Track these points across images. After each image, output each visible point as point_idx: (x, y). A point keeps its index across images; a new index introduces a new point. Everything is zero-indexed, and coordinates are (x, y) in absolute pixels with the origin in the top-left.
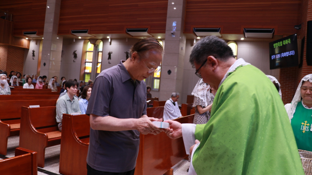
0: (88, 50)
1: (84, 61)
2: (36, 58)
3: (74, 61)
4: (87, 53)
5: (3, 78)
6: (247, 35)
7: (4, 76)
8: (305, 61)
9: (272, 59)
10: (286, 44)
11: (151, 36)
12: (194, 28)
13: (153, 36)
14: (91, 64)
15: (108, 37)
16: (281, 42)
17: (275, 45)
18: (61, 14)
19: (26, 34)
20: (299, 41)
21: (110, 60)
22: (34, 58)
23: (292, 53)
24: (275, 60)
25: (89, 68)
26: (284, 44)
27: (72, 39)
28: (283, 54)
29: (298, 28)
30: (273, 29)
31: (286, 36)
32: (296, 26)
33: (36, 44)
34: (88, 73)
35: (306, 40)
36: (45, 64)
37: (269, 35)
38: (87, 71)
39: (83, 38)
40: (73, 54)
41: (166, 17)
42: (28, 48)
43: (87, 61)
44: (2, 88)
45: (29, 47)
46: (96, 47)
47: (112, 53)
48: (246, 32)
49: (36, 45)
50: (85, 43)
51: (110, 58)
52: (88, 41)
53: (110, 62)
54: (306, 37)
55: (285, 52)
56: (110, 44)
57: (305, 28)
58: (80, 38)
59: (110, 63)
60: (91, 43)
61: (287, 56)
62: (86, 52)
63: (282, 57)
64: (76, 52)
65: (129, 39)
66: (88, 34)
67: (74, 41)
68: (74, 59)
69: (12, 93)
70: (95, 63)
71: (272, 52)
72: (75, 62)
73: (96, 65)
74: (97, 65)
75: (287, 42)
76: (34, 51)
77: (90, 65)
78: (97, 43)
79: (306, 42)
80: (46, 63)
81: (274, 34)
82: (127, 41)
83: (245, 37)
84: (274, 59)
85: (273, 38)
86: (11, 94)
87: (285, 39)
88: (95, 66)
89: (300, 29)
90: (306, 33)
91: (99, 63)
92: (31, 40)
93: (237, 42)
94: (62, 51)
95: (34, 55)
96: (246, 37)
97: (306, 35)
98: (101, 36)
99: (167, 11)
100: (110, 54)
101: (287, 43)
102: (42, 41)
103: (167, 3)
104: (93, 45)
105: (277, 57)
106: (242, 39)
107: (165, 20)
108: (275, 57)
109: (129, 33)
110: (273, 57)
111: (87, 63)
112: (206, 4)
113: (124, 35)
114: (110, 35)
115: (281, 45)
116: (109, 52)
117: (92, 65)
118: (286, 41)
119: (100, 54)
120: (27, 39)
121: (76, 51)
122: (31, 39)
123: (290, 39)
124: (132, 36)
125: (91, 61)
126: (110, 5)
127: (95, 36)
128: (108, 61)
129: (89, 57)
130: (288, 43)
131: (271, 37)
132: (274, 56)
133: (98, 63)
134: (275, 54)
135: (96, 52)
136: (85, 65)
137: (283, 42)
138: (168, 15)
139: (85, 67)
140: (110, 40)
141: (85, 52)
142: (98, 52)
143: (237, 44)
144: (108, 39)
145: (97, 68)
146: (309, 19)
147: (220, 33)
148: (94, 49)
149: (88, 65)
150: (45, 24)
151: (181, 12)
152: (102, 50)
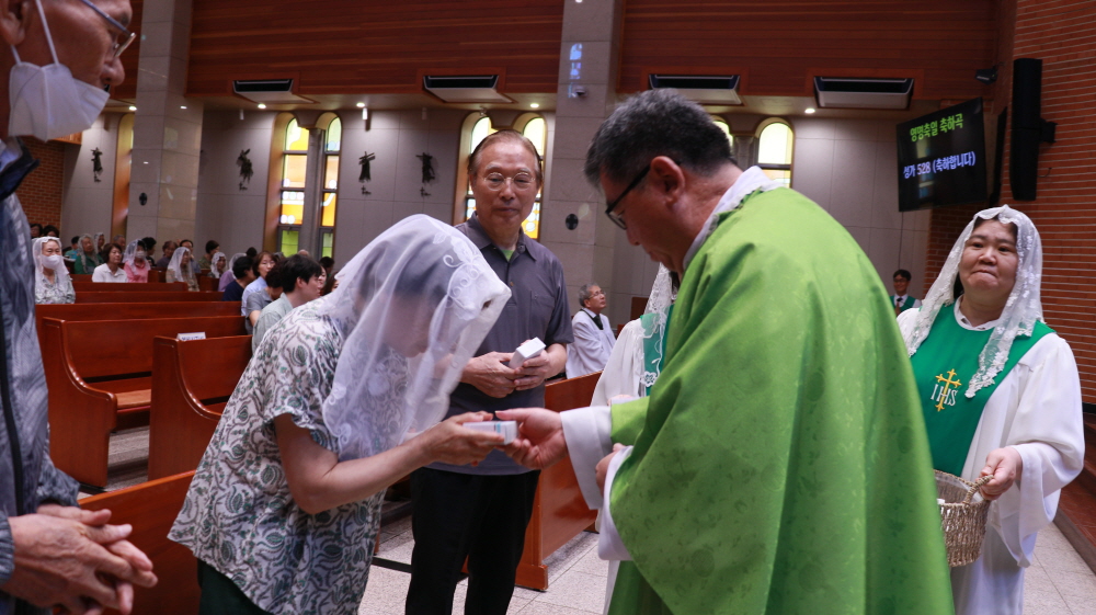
0: (289, 148)
1: (278, 187)
2: (105, 175)
3: (241, 185)
4: (287, 157)
5: (51, 251)
6: (825, 97)
7: (52, 243)
9: (907, 177)
10: (949, 131)
11: (510, 101)
12: (653, 76)
13: (514, 102)
14: (301, 195)
15: (360, 105)
16: (935, 124)
17: (913, 131)
18: (196, 27)
20: (990, 121)
21: (366, 183)
22: (99, 177)
23: (967, 159)
24: (915, 179)
25: (293, 209)
26: (944, 129)
27: (235, 112)
28: (939, 161)
29: (987, 79)
30: (909, 80)
31: (949, 104)
32: (980, 73)
33: (106, 128)
34: (291, 228)
35: (1009, 117)
36: (143, 199)
37: (896, 99)
38: (285, 220)
39: (272, 107)
40: (238, 163)
41: (559, 37)
42: (76, 142)
43: (287, 184)
44: (49, 283)
45: (80, 138)
46: (318, 137)
47: (373, 158)
48: (821, 90)
49: (104, 131)
50: (280, 126)
51: (365, 174)
52: (291, 116)
53: (367, 190)
54: (1010, 110)
55: (948, 154)
56: (368, 127)
57: (1007, 79)
58: (262, 106)
59: (367, 193)
60: (300, 125)
61: (953, 167)
62: (284, 154)
63: (938, 171)
64: (248, 156)
65: (431, 110)
66: (294, 93)
67: (242, 118)
68: (242, 178)
69: (78, 298)
70: (314, 191)
71: (907, 155)
72: (244, 188)
73: (318, 200)
74: (323, 201)
75: (953, 123)
76: (97, 154)
77: (296, 199)
78: (320, 125)
79: (1009, 124)
80: (148, 194)
81: (913, 98)
82: (424, 116)
83: (818, 106)
84: (911, 176)
85: (908, 108)
86: (76, 302)
87: (949, 113)
88: (314, 203)
89: (993, 80)
90: (1011, 96)
91: (330, 191)
93: (792, 120)
94: (202, 151)
95: (97, 167)
96: (822, 104)
97: (1010, 103)
98: (334, 102)
99: (562, 19)
100: (365, 162)
101: (952, 126)
102: (125, 118)
104: (306, 132)
105: (922, 172)
106: (810, 111)
107: (557, 49)
108: (917, 171)
109: (435, 90)
110: (909, 171)
111: (285, 194)
113: (418, 98)
114: (367, 97)
115: (935, 133)
116: (363, 155)
117: (305, 200)
118: (950, 119)
119: (333, 162)
121: (248, 151)
123: (960, 115)
124: (444, 102)
125: (302, 185)
127: (315, 102)
128: (361, 185)
129: (295, 172)
130: (957, 128)
131: (903, 104)
132: (913, 167)
133: (325, 191)
134: (916, 162)
135: (318, 155)
136: (281, 199)
137: (939, 124)
138: (566, 33)
139: (281, 206)
140: (365, 115)
141: (278, 156)
142: (326, 155)
143: (792, 127)
144: (360, 110)
145: (322, 208)
146: (1018, 53)
147: (738, 91)
148: (311, 145)
149: (289, 199)
150: (140, 60)
151: (610, 21)
152: (337, 149)
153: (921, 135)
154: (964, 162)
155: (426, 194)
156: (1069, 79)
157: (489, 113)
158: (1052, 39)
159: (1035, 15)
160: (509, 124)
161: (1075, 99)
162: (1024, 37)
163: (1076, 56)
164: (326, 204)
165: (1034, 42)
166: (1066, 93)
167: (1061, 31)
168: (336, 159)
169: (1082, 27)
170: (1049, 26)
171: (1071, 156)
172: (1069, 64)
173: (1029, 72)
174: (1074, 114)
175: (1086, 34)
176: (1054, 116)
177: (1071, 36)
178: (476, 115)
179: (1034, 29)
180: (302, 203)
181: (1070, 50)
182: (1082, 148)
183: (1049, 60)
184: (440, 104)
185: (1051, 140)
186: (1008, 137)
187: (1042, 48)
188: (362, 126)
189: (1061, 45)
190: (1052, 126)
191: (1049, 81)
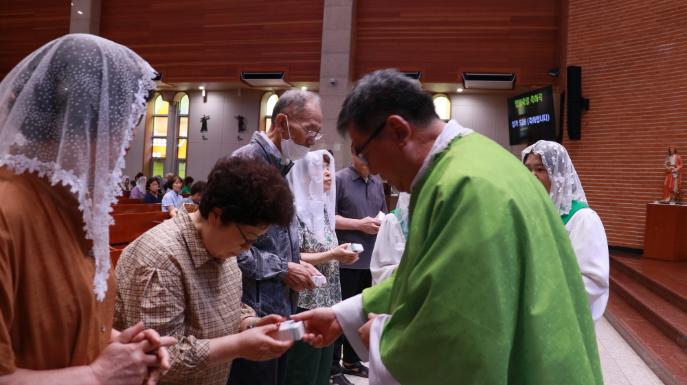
0: (156, 113)
1: (150, 136)
4: (155, 118)
6: (468, 83)
8: (565, 132)
9: (514, 126)
10: (536, 103)
14: (165, 140)
15: (201, 88)
16: (528, 98)
17: (516, 102)
20: (556, 97)
21: (205, 133)
23: (545, 118)
24: (518, 128)
25: (160, 149)
26: (532, 101)
28: (530, 118)
29: (554, 74)
30: (513, 74)
31: (535, 88)
32: (550, 71)
34: (159, 160)
35: (566, 96)
37: (507, 84)
38: (154, 155)
41: (320, 50)
43: (156, 134)
46: (174, 106)
47: (209, 118)
48: (466, 79)
50: (151, 99)
51: (204, 128)
52: (158, 94)
53: (206, 137)
54: (566, 92)
55: (535, 115)
56: (205, 100)
57: (564, 75)
59: (206, 139)
60: (164, 99)
61: (538, 122)
62: (154, 116)
63: (530, 124)
65: (243, 91)
66: (163, 82)
70: (173, 138)
71: (514, 115)
73: (175, 143)
74: (178, 143)
75: (538, 98)
77: (162, 143)
78: (176, 99)
81: (516, 84)
82: (239, 94)
83: (465, 88)
84: (516, 127)
85: (513, 89)
87: (535, 92)
88: (173, 145)
89: (557, 75)
90: (566, 85)
91: (182, 138)
93: (450, 95)
96: (467, 86)
97: (566, 89)
98: (184, 86)
99: (321, 40)
100: (204, 121)
101: (537, 100)
103: (322, 23)
104: (167, 104)
105: (522, 124)
106: (460, 90)
107: (319, 57)
108: (519, 124)
109: (248, 80)
110: (515, 123)
111: (155, 140)
112: (394, 28)
113: (239, 84)
114: (205, 84)
115: (528, 104)
116: (203, 117)
117: (167, 143)
118: (536, 96)
119: (184, 121)
123: (541, 94)
124: (252, 86)
125: (165, 134)
126: (205, 26)
127: (175, 87)
128: (202, 134)
129: (160, 127)
130: (540, 101)
131: (511, 87)
132: (516, 121)
133: (179, 138)
134: (518, 117)
135: (175, 117)
136: (153, 143)
137: (530, 99)
138: (323, 49)
139: (152, 147)
140: (204, 94)
141: (151, 118)
142: (180, 117)
143: (450, 99)
144: (201, 91)
145: (178, 148)
146: (569, 62)
147: (420, 80)
148: (170, 111)
149: (157, 143)
151: (349, 42)
152: (187, 113)
153: (520, 105)
154: (544, 120)
155: (241, 139)
156: (595, 76)
157: (276, 92)
158: (586, 56)
159: (577, 43)
161: (598, 87)
162: (572, 54)
163: (598, 65)
164: (180, 145)
165: (577, 57)
166: (594, 84)
167: (590, 52)
168: (186, 119)
169: (600, 50)
170: (584, 49)
171: (597, 117)
172: (595, 69)
173: (575, 72)
174: (598, 95)
175: (601, 54)
176: (588, 95)
177: (595, 54)
178: (271, 93)
179: (577, 50)
180: (166, 145)
181: (595, 62)
182: (602, 113)
183: (585, 67)
184: (250, 87)
185: (587, 108)
186: (566, 106)
187: (581, 60)
188: (202, 100)
189: (590, 59)
190: (588, 101)
191: (585, 77)
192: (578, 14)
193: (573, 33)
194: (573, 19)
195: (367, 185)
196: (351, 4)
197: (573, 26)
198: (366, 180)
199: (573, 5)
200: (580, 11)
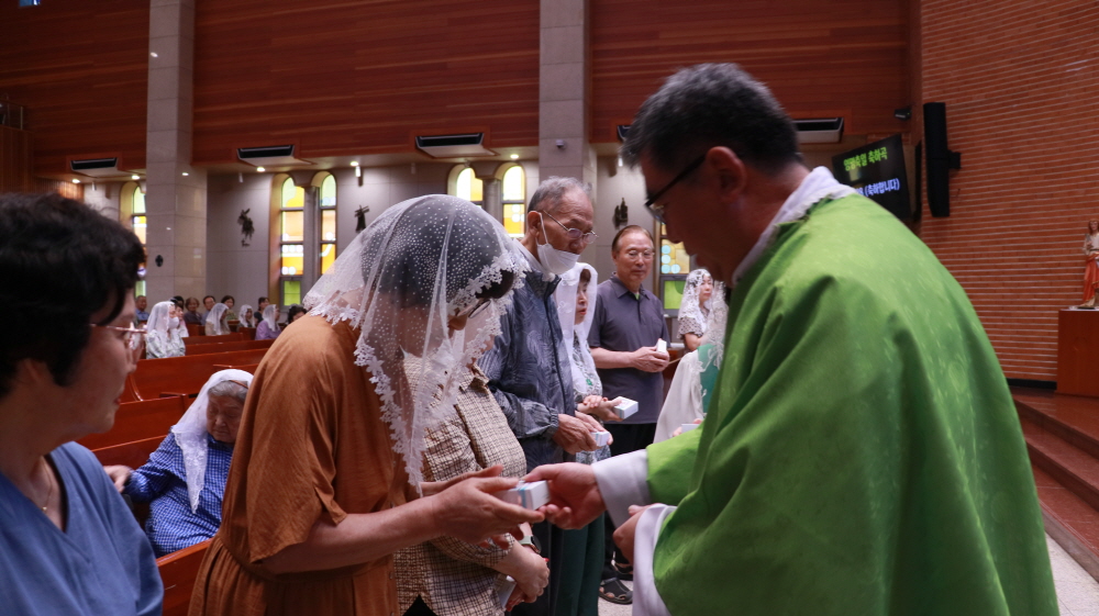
0: (285, 205)
1: (277, 242)
3: (243, 241)
4: (284, 213)
8: (925, 206)
10: (877, 162)
11: (492, 154)
12: (621, 127)
13: (497, 154)
14: (300, 248)
15: (354, 164)
16: (864, 156)
17: (847, 162)
18: (199, 101)
19: (77, 169)
20: (908, 151)
23: (893, 185)
25: (293, 261)
26: (872, 160)
27: (234, 175)
28: (870, 186)
29: (903, 116)
30: (840, 119)
31: (874, 138)
32: (897, 112)
33: (108, 196)
34: (292, 279)
35: (924, 149)
37: (830, 135)
38: (285, 271)
39: (270, 170)
40: (239, 222)
41: (537, 97)
43: (286, 238)
46: (313, 194)
47: (368, 210)
49: (106, 199)
50: (277, 185)
52: (287, 176)
54: (923, 143)
55: (876, 181)
56: (361, 182)
57: (919, 118)
58: (261, 169)
60: (296, 184)
61: (882, 192)
62: (281, 211)
64: (249, 216)
65: (419, 165)
66: (296, 157)
67: (241, 180)
68: (244, 236)
70: (312, 243)
72: (247, 245)
73: (316, 251)
74: (321, 250)
75: (879, 155)
77: (296, 252)
78: (315, 183)
79: (924, 155)
80: (163, 256)
81: (844, 134)
82: (413, 171)
85: (840, 141)
87: (875, 146)
88: (314, 254)
89: (908, 118)
90: (923, 132)
91: (327, 243)
92: (90, 184)
97: (923, 138)
98: (326, 163)
99: (538, 80)
100: (361, 215)
101: (878, 158)
102: (126, 186)
103: (538, 55)
104: (301, 191)
107: (536, 108)
109: (426, 149)
111: (285, 247)
112: (649, 57)
113: (412, 156)
114: (359, 157)
115: (865, 164)
116: (358, 208)
117: (305, 252)
118: (877, 152)
119: (329, 216)
120: (76, 181)
121: (248, 211)
122: (87, 180)
123: (884, 148)
124: (433, 157)
125: (301, 239)
126: (357, 68)
127: (313, 164)
129: (292, 227)
130: (883, 159)
131: (837, 139)
133: (322, 243)
135: (314, 211)
136: (281, 252)
137: (868, 156)
138: (543, 93)
139: (281, 260)
140: (358, 173)
141: (276, 214)
142: (322, 210)
144: (353, 169)
145: (321, 259)
146: (926, 97)
148: (306, 201)
149: (289, 252)
150: (149, 134)
151: (581, 81)
152: (332, 203)
153: (853, 166)
154: (891, 188)
156: (967, 117)
157: (471, 165)
158: (951, 85)
159: (936, 66)
160: (491, 173)
161: (973, 134)
162: (930, 84)
163: (971, 99)
164: (324, 254)
165: (937, 88)
166: (966, 129)
167: (958, 79)
168: (333, 213)
169: (973, 76)
170: (948, 75)
171: (974, 179)
172: (966, 105)
173: (936, 113)
174: (973, 145)
175: (976, 81)
176: (958, 147)
177: (966, 83)
178: (461, 166)
179: (936, 77)
180: (302, 255)
181: (966, 94)
182: (982, 172)
183: (950, 102)
184: (429, 159)
185: (957, 166)
186: (924, 166)
187: (944, 92)
188: (356, 182)
189: (959, 90)
190: (958, 155)
191: (953, 119)
192: (936, 22)
193: (930, 51)
194: (929, 29)
195: (639, 302)
196: (582, 22)
197: (929, 40)
198: (637, 295)
199: (928, 7)
200: (937, 16)
